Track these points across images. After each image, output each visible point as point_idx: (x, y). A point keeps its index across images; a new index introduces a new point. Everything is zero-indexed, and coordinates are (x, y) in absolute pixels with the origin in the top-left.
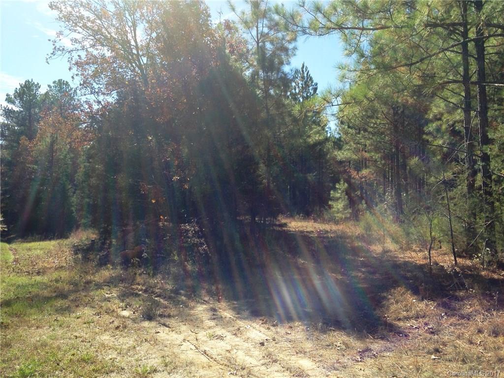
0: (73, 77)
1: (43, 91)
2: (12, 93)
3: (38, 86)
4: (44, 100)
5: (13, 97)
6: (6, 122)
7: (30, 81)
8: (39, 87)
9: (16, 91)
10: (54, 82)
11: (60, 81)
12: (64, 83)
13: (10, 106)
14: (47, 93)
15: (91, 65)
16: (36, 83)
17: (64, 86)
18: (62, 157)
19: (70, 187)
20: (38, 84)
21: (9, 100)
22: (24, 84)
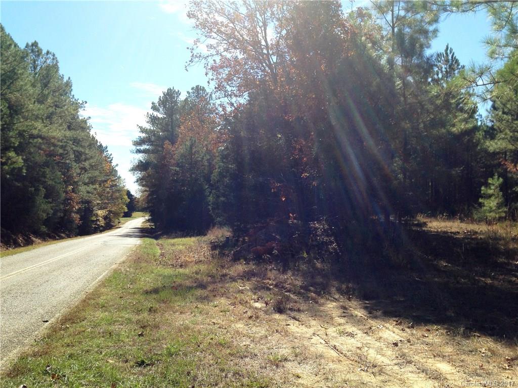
0: (208, 82)
1: (182, 97)
2: (156, 101)
3: (178, 93)
4: (184, 106)
5: (157, 105)
6: (152, 128)
7: (172, 88)
8: (180, 94)
9: (160, 99)
10: (192, 89)
11: (197, 87)
12: (201, 89)
13: (156, 114)
14: (186, 99)
15: (225, 69)
16: (177, 91)
17: (201, 92)
18: (200, 159)
19: (207, 187)
20: (179, 91)
21: (154, 108)
22: (166, 92)
